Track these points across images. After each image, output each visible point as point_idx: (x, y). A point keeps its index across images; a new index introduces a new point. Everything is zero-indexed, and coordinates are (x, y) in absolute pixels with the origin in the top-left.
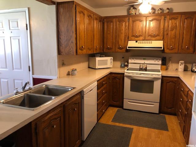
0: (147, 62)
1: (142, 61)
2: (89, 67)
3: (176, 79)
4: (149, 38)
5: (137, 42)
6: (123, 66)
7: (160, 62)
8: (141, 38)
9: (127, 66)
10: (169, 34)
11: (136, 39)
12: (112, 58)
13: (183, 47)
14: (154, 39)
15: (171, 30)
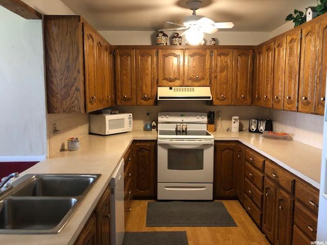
0: (186, 119)
1: (179, 119)
2: (90, 133)
3: (234, 144)
4: (190, 82)
5: (171, 88)
6: (149, 127)
7: (205, 119)
8: (178, 82)
9: (156, 127)
10: (219, 77)
11: (170, 84)
12: (131, 114)
13: (238, 96)
14: (196, 84)
15: (220, 72)
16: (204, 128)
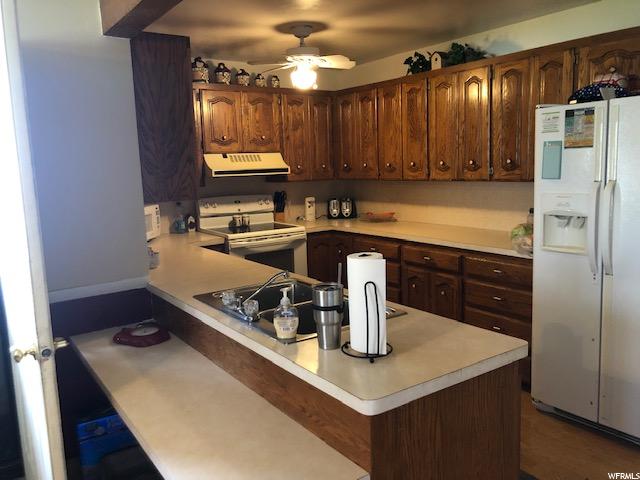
0: (245, 208)
1: (233, 209)
4: (253, 147)
5: (225, 156)
6: (183, 226)
7: (271, 206)
8: (235, 146)
9: (195, 225)
10: (292, 138)
11: (224, 148)
13: (318, 167)
14: (263, 149)
15: (294, 130)
16: (269, 219)
